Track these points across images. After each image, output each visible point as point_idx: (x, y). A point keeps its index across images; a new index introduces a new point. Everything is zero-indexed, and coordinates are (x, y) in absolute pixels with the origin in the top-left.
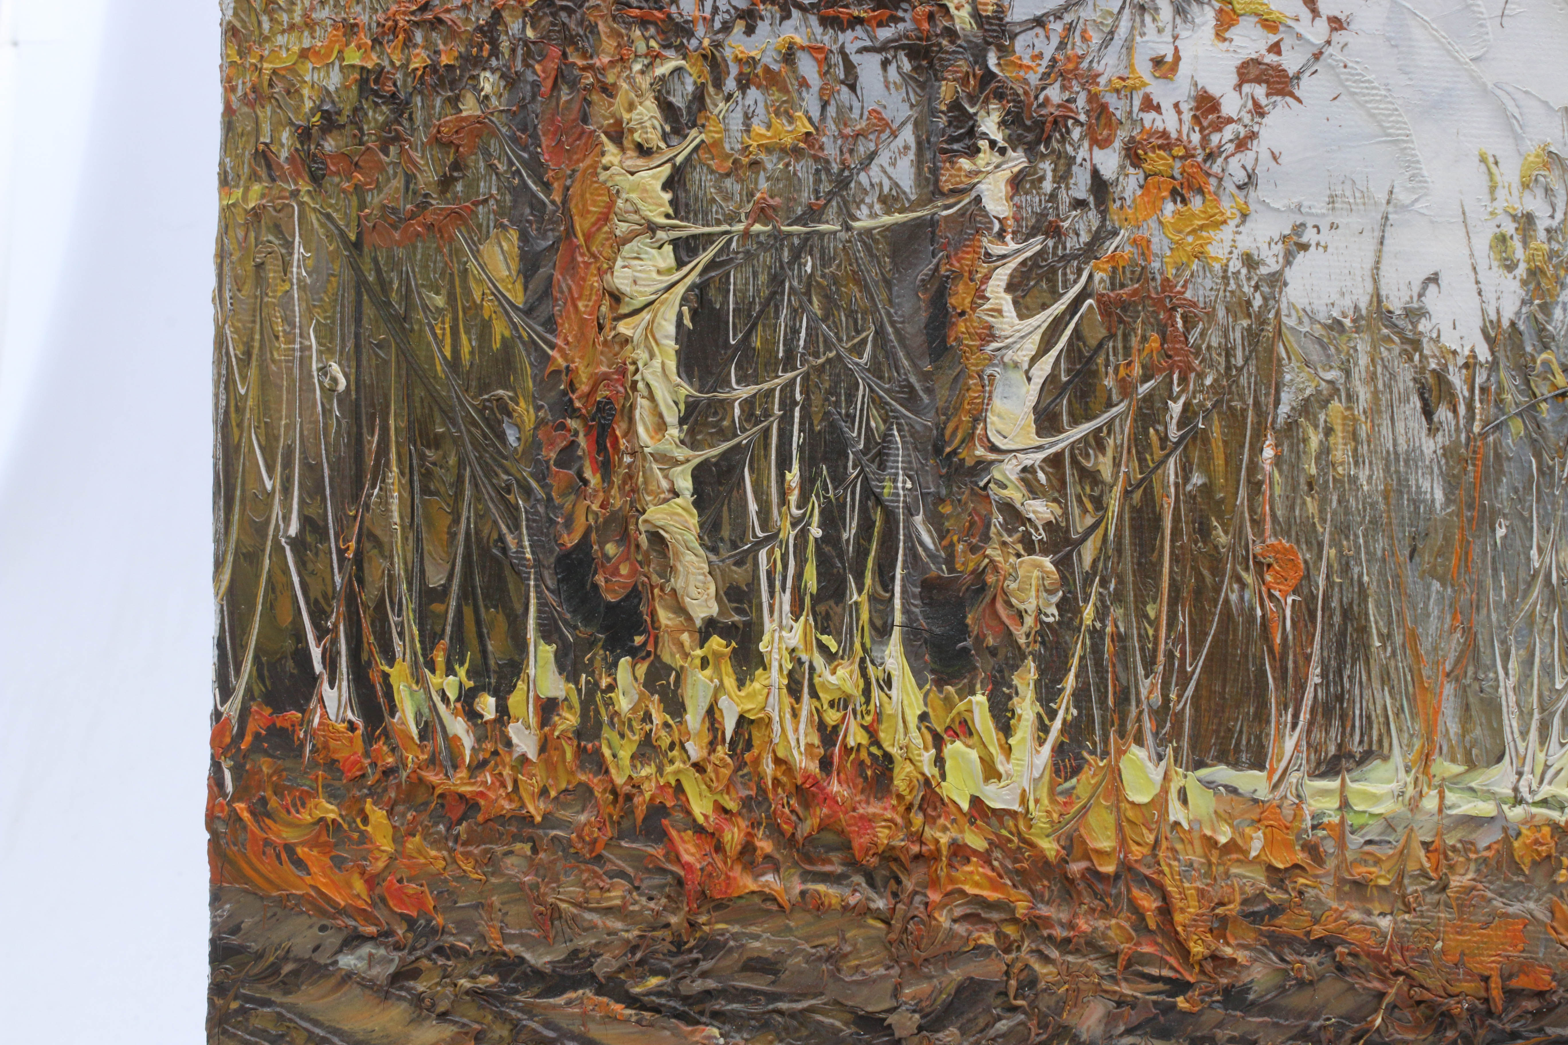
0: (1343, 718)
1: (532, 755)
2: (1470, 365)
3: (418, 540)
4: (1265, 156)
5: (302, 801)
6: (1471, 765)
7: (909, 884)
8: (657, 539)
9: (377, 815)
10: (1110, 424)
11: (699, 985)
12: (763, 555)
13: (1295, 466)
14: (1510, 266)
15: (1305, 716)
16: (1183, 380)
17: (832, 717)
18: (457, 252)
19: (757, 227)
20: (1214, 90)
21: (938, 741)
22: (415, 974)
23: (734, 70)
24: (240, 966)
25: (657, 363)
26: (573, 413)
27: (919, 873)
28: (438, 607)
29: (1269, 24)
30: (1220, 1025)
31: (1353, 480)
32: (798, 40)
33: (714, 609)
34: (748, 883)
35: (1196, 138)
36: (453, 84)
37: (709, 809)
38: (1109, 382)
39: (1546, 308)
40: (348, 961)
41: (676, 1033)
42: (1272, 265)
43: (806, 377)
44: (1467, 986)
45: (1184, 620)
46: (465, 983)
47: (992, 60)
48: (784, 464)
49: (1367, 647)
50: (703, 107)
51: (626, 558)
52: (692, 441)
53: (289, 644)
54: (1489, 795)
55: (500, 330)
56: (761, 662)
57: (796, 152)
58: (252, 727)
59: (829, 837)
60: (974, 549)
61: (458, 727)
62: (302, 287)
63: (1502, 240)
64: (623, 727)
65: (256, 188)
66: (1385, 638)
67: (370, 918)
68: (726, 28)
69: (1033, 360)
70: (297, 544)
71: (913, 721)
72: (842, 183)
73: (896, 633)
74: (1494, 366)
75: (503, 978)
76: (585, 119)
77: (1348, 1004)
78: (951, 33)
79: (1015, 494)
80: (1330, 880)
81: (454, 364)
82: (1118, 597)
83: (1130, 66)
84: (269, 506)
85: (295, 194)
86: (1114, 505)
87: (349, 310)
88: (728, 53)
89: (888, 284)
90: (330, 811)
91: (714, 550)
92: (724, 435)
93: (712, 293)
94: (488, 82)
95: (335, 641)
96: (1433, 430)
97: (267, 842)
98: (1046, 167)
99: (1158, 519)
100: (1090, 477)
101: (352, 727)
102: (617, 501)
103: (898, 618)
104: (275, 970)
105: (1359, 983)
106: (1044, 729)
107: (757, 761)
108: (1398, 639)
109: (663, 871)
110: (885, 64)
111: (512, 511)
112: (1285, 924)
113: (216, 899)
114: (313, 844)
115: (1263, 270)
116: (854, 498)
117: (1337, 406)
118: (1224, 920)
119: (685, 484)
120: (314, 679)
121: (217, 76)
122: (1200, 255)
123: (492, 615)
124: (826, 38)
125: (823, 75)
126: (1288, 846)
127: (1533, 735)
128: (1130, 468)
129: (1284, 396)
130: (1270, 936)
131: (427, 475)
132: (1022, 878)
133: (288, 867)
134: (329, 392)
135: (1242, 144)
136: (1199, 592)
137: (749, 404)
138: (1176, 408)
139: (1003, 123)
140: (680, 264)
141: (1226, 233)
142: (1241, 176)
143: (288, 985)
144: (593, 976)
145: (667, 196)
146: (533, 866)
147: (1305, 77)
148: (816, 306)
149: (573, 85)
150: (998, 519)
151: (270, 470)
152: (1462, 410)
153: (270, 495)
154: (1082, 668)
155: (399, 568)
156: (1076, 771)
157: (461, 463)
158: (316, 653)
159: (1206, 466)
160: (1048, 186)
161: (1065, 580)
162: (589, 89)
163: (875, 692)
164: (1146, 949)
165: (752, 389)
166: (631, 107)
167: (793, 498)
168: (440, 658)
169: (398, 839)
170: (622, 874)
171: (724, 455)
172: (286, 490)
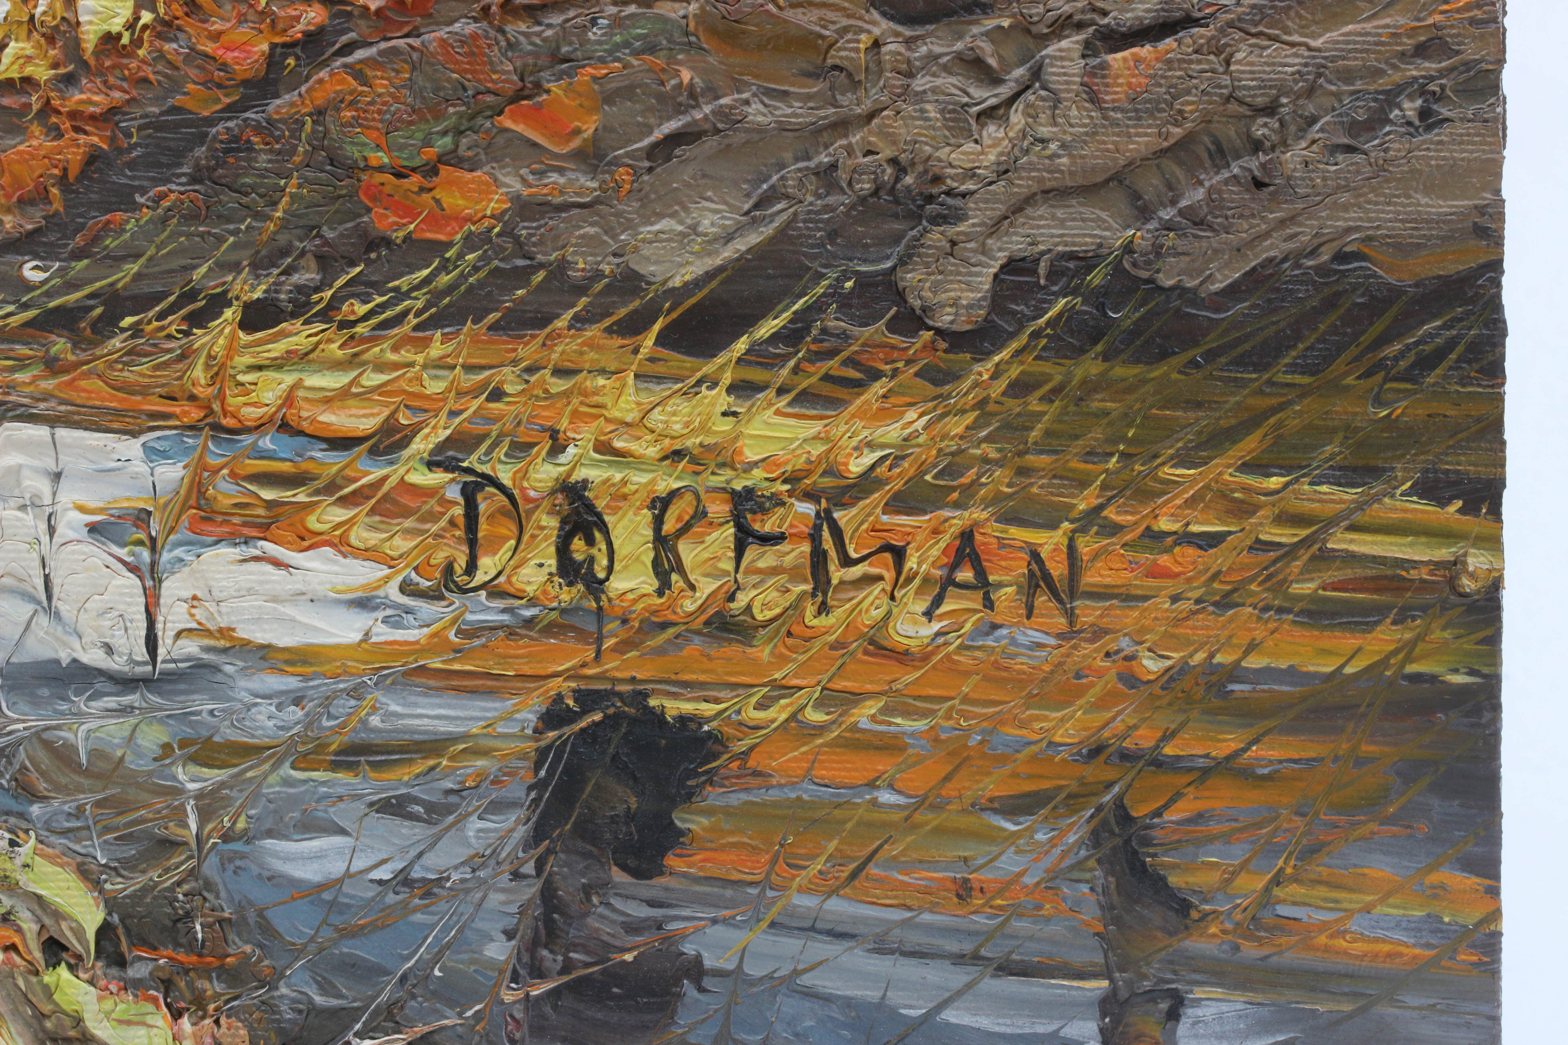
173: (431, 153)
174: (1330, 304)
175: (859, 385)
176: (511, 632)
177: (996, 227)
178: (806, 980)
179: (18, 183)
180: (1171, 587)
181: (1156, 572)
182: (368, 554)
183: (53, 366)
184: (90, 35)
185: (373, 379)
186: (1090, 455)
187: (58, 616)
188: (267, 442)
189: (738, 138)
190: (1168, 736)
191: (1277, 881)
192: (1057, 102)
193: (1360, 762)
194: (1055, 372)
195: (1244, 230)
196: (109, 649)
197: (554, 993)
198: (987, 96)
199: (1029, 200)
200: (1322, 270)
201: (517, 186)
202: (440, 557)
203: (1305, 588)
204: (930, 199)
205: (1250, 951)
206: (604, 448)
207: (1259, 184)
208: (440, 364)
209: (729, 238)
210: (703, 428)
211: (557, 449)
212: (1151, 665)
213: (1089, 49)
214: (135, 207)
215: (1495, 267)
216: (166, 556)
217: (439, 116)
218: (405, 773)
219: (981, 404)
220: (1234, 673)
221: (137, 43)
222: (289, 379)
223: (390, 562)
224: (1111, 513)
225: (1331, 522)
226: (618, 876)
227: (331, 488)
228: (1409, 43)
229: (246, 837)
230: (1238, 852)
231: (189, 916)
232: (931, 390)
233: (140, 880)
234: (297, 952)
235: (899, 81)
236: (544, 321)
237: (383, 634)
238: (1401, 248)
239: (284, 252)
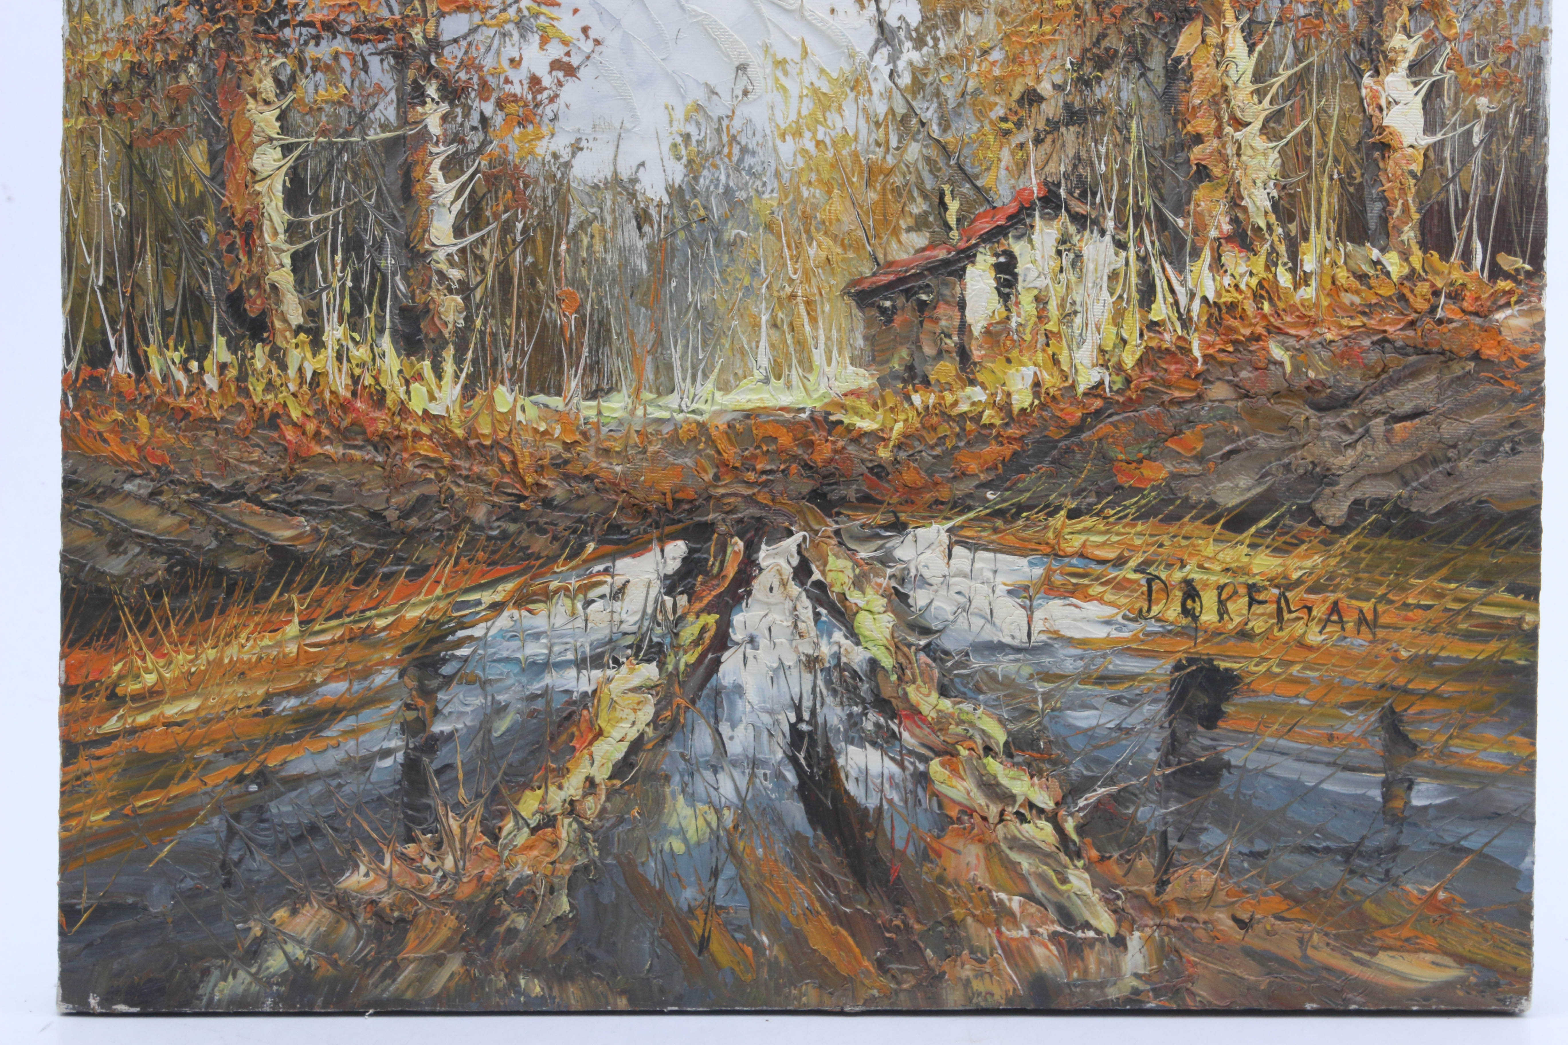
0: (599, 372)
1: (215, 389)
2: (660, 205)
3: (161, 288)
4: (562, 106)
5: (106, 411)
6: (659, 394)
7: (393, 450)
8: (274, 287)
9: (142, 417)
10: (489, 233)
11: (295, 498)
12: (324, 295)
13: (576, 253)
14: (679, 158)
15: (580, 371)
16: (523, 212)
17: (357, 371)
18: (178, 150)
19: (321, 139)
20: (539, 74)
21: (407, 383)
22: (161, 493)
23: (310, 64)
24: (77, 489)
25: (273, 204)
26: (234, 227)
27: (399, 444)
28: (170, 319)
29: (565, 43)
30: (541, 516)
31: (604, 260)
32: (340, 49)
33: (301, 321)
34: (318, 450)
35: (530, 97)
36: (176, 70)
37: (299, 414)
38: (488, 213)
39: (696, 179)
40: (128, 487)
41: (284, 520)
42: (565, 157)
43: (344, 211)
44: (656, 497)
45: (523, 325)
46: (184, 497)
47: (433, 59)
48: (334, 252)
49: (610, 338)
50: (295, 81)
51: (259, 296)
52: (290, 241)
53: (99, 337)
54: (667, 408)
55: (198, 187)
56: (323, 345)
57: (339, 103)
58: (82, 376)
59: (356, 428)
60: (424, 292)
61: (180, 376)
62: (104, 166)
63: (675, 146)
64: (259, 376)
65: (81, 119)
66: (619, 335)
67: (138, 467)
68: (306, 43)
69: (452, 203)
70: (103, 289)
71: (395, 373)
72: (362, 117)
73: (387, 332)
74: (670, 206)
75: (202, 494)
76: (239, 87)
77: (601, 507)
78: (412, 46)
79: (444, 267)
80: (593, 449)
81: (177, 204)
82: (493, 315)
83: (499, 62)
84: (89, 272)
85: (100, 122)
86: (490, 271)
87: (126, 178)
88: (307, 55)
89: (383, 166)
90: (120, 416)
91: (301, 292)
92: (306, 238)
93: (300, 170)
94: (192, 68)
95: (121, 336)
96: (642, 235)
97: (90, 431)
98: (459, 110)
99: (512, 278)
100: (479, 258)
101: (130, 376)
102: (255, 269)
103: (388, 324)
104: (93, 491)
105: (606, 496)
106: (457, 377)
107: (322, 392)
108: (625, 335)
109: (278, 444)
110: (382, 61)
111: (205, 274)
112: (570, 469)
113: (65, 457)
114: (112, 431)
115: (562, 160)
116: (367, 268)
117: (596, 225)
118: (542, 467)
119: (287, 261)
120: (110, 354)
121: (61, 64)
122: (531, 153)
123: (195, 323)
124: (353, 48)
125: (353, 66)
126: (573, 432)
127: (689, 380)
128: (498, 254)
129: (572, 220)
130: (564, 474)
131: (164, 257)
132: (448, 447)
133: (100, 443)
134: (117, 217)
135: (552, 100)
136: (530, 313)
137: (317, 223)
138: (520, 226)
139: (438, 90)
140: (284, 156)
141: (544, 142)
142: (551, 115)
143: (100, 498)
144: (245, 494)
145: (278, 124)
146: (216, 441)
147: (582, 68)
148: (349, 177)
149: (233, 70)
150: (435, 278)
151: (89, 254)
152: (656, 227)
153: (89, 266)
154: (475, 349)
155: (151, 301)
156: (473, 397)
157: (181, 251)
158: (112, 341)
159: (534, 252)
160: (459, 120)
161: (467, 307)
162: (241, 72)
163: (378, 360)
164: (506, 480)
165: (318, 216)
166: (260, 81)
167: (339, 268)
168: (171, 344)
169: (152, 429)
170: (259, 446)
171: (306, 248)
172: (97, 263)
173: (1141, 455)
174: (1476, 519)
175: (1296, 546)
176: (1163, 635)
177: (1350, 487)
178: (1270, 770)
179: (986, 462)
180: (1412, 624)
181: (1407, 619)
182: (1111, 604)
183: (996, 530)
184: (1016, 408)
185: (1115, 539)
186: (1383, 574)
187: (994, 624)
188: (1074, 561)
189: (1254, 453)
190: (1410, 681)
191: (1451, 737)
192: (1374, 442)
193: (1483, 693)
194: (1371, 542)
195: (1443, 491)
196: (1013, 637)
197: (1174, 773)
198: (1348, 439)
199: (1363, 478)
200: (1473, 507)
201: (1172, 468)
202: (1137, 606)
203: (1463, 626)
204: (1325, 477)
205: (1440, 764)
206: (1200, 566)
207: (1449, 474)
208: (1140, 534)
209: (1249, 489)
210: (1238, 560)
211: (1183, 566)
212: (1404, 654)
213: (1387, 422)
214: (1029, 472)
215: (1538, 507)
216: (1035, 603)
217: (1144, 441)
218: (1121, 687)
219: (1342, 554)
220: (1436, 658)
221: (1033, 412)
222: (1083, 538)
223: (1118, 607)
224: (1390, 596)
225: (1474, 601)
226: (1200, 728)
227: (1097, 579)
228: (1507, 423)
229: (1060, 710)
230: (1436, 727)
231: (1038, 739)
232: (1323, 548)
233: (1020, 725)
234: (1078, 754)
235: (1315, 433)
236: (1179, 518)
237: (1115, 634)
238: (1502, 499)
239: (1084, 490)
